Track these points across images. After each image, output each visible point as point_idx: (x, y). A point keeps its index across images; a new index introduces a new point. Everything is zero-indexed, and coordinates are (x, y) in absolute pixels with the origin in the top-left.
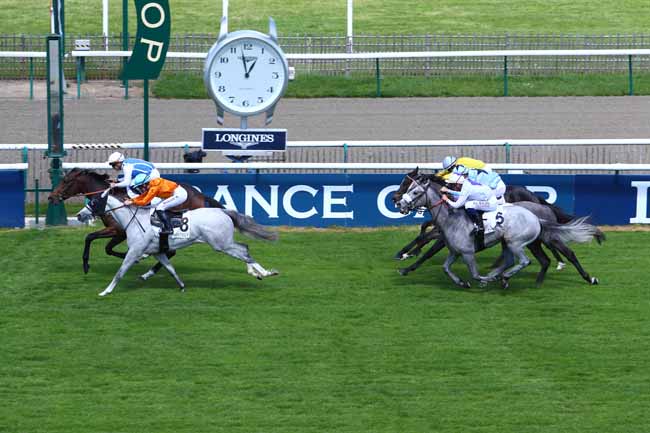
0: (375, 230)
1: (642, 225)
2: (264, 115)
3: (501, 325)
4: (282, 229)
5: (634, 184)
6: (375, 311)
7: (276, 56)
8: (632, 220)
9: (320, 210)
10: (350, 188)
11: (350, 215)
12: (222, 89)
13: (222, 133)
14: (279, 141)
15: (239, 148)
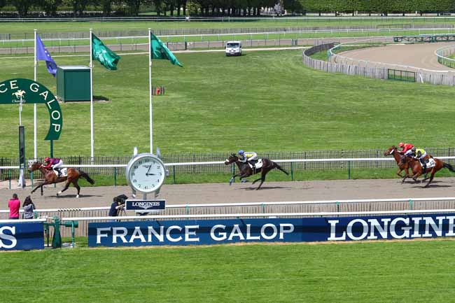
0: (211, 246)
1: (334, 241)
2: (154, 193)
3: (293, 289)
4: (166, 247)
5: (329, 222)
6: (231, 284)
7: (160, 165)
8: (329, 239)
9: (184, 237)
10: (197, 226)
11: (198, 239)
12: (135, 181)
13: (135, 202)
14: (162, 205)
15: (143, 209)
